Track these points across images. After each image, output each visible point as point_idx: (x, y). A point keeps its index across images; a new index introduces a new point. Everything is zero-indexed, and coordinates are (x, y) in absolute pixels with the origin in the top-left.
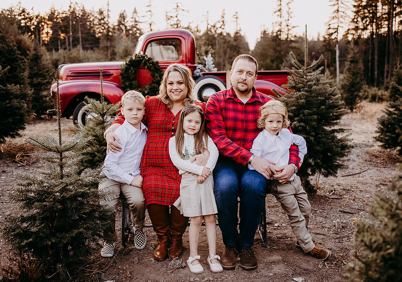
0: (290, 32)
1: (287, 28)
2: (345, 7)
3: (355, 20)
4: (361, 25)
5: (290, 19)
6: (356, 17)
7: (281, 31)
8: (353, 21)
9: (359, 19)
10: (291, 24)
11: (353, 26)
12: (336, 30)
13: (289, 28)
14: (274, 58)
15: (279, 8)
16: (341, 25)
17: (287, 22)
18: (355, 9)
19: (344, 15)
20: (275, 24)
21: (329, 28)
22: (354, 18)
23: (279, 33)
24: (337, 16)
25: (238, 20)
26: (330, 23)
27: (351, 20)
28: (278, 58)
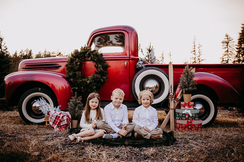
1: (198, 61)
2: (231, 49)
3: (238, 56)
4: (241, 58)
6: (238, 54)
8: (237, 56)
9: (240, 55)
11: (236, 59)
12: (227, 62)
13: (200, 60)
15: (194, 50)
16: (230, 59)
18: (237, 50)
19: (231, 53)
20: (191, 58)
21: (223, 61)
22: (238, 55)
24: (227, 54)
26: (224, 57)
27: (235, 56)
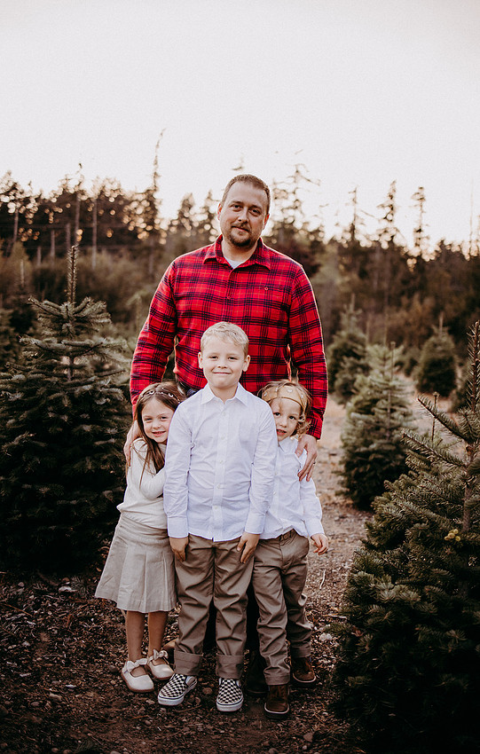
25: (424, 204)
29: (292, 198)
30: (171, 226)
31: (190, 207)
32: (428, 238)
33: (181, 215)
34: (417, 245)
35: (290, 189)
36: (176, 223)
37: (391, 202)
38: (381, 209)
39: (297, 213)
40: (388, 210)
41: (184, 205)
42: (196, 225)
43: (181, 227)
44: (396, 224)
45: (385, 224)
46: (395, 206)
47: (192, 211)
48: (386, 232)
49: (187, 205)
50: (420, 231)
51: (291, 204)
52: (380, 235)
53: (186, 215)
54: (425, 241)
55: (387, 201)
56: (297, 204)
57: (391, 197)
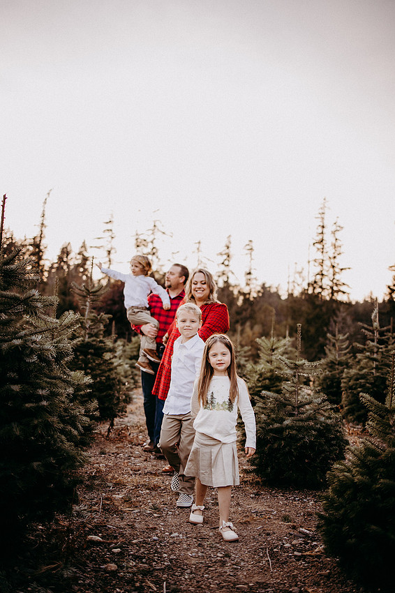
0: (337, 277)
1: (331, 270)
5: (338, 257)
7: (322, 275)
10: (338, 264)
13: (337, 270)
14: (311, 316)
15: (320, 237)
17: (332, 260)
20: (312, 263)
23: (319, 277)
25: (253, 253)
28: (318, 317)
29: (150, 246)
30: (52, 268)
31: (68, 254)
32: (256, 279)
33: (61, 259)
34: (248, 284)
35: (149, 240)
36: (56, 265)
37: (227, 251)
38: (220, 256)
39: (154, 257)
40: (225, 257)
41: (63, 252)
42: (72, 267)
43: (60, 268)
44: (230, 268)
45: (223, 268)
46: (230, 254)
47: (69, 257)
48: (224, 274)
49: (65, 252)
50: (250, 273)
51: (150, 250)
52: (219, 276)
53: (65, 259)
54: (254, 281)
55: (224, 250)
56: (154, 250)
57: (228, 248)
